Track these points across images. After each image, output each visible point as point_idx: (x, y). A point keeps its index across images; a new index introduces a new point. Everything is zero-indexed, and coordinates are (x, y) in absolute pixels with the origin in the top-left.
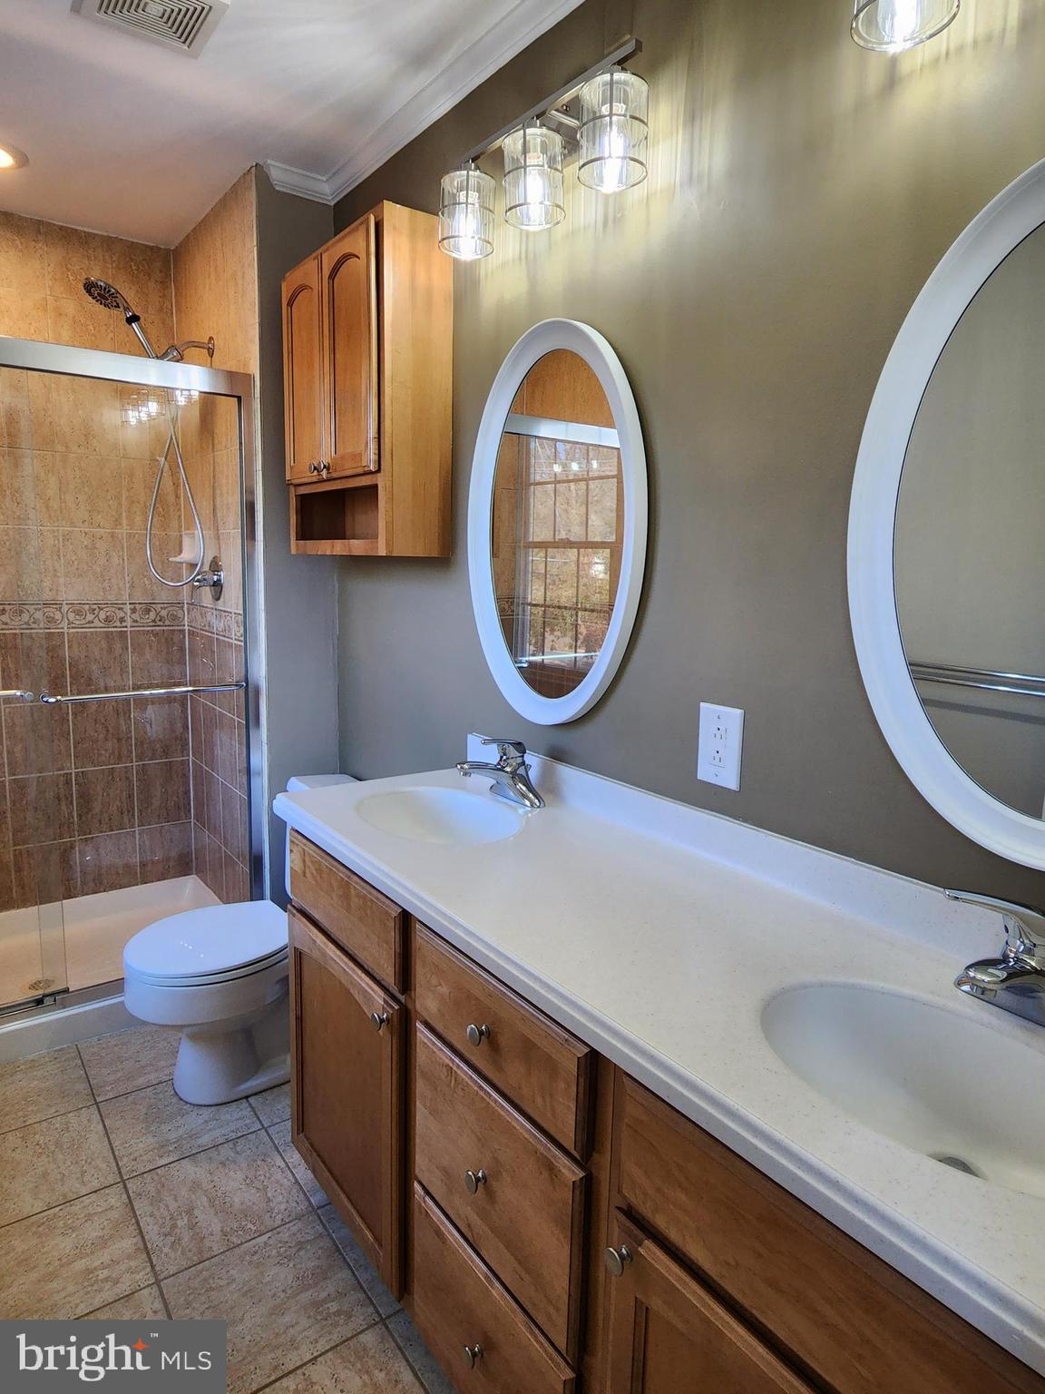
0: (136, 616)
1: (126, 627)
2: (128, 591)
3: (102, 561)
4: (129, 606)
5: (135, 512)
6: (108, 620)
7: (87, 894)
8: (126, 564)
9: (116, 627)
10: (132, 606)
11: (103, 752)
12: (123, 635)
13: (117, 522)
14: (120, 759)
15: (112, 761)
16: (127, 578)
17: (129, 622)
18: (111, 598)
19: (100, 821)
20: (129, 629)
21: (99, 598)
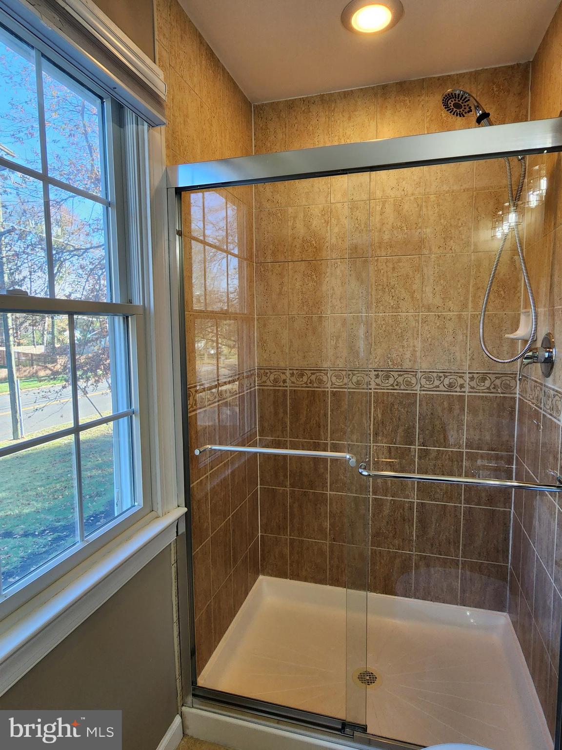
0: (473, 384)
1: (465, 392)
2: (468, 362)
3: (450, 338)
4: (468, 375)
5: (480, 297)
6: (450, 385)
7: (418, 598)
8: (469, 339)
9: (456, 392)
10: (471, 375)
11: (439, 491)
12: (461, 399)
13: (464, 306)
14: (450, 499)
15: (445, 499)
16: (468, 352)
17: (467, 389)
18: (454, 368)
19: (432, 545)
20: (467, 394)
21: (446, 368)
